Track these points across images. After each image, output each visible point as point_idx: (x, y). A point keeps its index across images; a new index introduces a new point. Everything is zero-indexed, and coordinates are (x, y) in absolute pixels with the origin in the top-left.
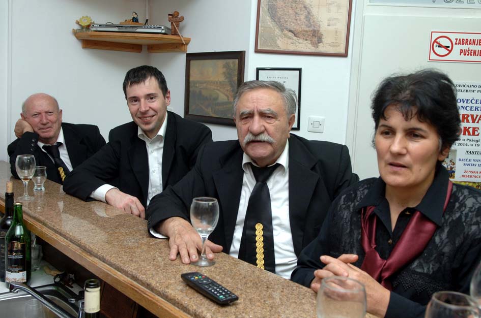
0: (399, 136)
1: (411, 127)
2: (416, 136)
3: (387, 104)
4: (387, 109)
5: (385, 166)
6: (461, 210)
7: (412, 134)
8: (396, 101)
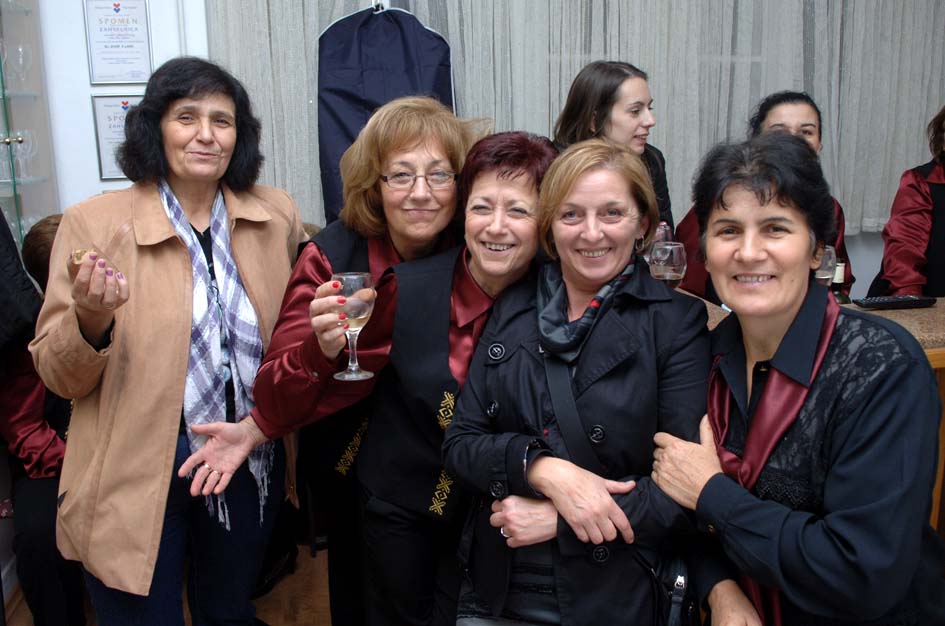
0: (751, 233)
1: (769, 216)
2: (778, 229)
3: (724, 184)
4: (725, 192)
5: (728, 283)
6: (841, 360)
7: (771, 228)
8: (737, 178)
